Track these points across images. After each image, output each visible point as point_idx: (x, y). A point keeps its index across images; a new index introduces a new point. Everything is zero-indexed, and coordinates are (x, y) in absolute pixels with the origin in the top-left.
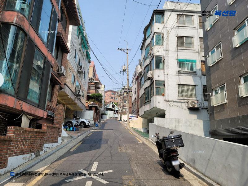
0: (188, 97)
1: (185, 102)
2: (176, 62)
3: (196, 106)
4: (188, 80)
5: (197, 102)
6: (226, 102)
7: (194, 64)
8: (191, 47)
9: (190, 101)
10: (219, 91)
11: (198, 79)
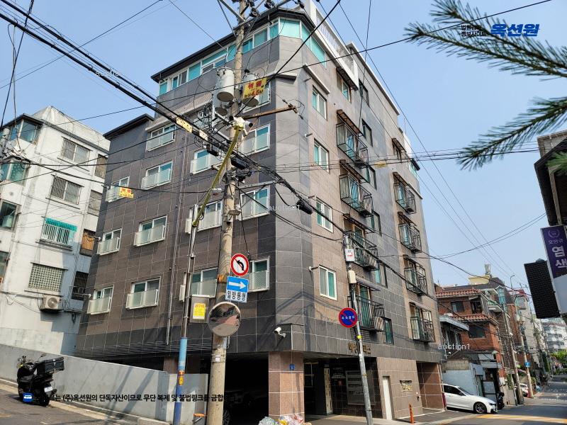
0: (45, 289)
1: (38, 298)
2: (41, 222)
3: (56, 307)
4: (54, 258)
5: (60, 300)
6: (108, 310)
7: (71, 232)
8: (74, 201)
9: (49, 297)
10: (103, 294)
11: (71, 259)
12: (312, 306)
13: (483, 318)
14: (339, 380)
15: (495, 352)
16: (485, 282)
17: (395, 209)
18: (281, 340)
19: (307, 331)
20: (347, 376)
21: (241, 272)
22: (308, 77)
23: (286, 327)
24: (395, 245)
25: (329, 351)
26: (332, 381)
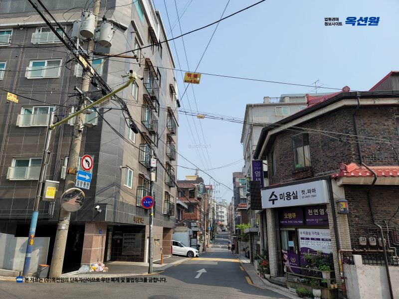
12: (119, 192)
13: (195, 201)
14: (118, 239)
15: (197, 221)
16: (194, 179)
17: (166, 132)
18: (98, 214)
19: (115, 209)
20: (124, 237)
21: (87, 168)
22: (133, 30)
23: (103, 206)
24: (163, 154)
25: (124, 222)
26: (113, 240)
